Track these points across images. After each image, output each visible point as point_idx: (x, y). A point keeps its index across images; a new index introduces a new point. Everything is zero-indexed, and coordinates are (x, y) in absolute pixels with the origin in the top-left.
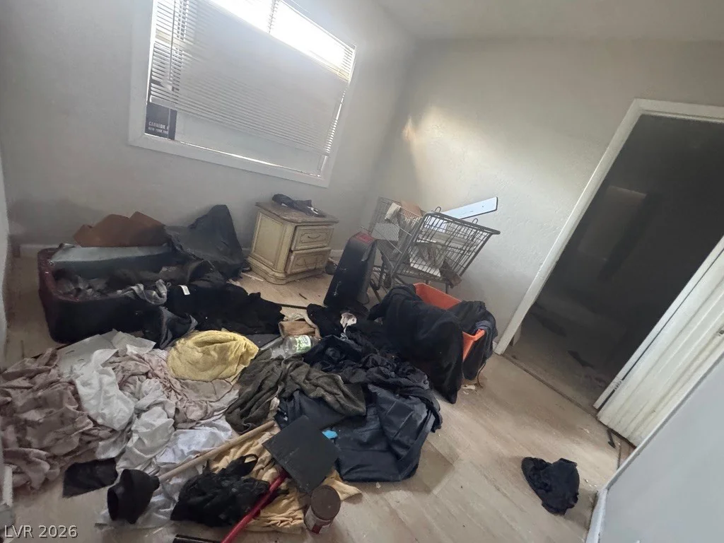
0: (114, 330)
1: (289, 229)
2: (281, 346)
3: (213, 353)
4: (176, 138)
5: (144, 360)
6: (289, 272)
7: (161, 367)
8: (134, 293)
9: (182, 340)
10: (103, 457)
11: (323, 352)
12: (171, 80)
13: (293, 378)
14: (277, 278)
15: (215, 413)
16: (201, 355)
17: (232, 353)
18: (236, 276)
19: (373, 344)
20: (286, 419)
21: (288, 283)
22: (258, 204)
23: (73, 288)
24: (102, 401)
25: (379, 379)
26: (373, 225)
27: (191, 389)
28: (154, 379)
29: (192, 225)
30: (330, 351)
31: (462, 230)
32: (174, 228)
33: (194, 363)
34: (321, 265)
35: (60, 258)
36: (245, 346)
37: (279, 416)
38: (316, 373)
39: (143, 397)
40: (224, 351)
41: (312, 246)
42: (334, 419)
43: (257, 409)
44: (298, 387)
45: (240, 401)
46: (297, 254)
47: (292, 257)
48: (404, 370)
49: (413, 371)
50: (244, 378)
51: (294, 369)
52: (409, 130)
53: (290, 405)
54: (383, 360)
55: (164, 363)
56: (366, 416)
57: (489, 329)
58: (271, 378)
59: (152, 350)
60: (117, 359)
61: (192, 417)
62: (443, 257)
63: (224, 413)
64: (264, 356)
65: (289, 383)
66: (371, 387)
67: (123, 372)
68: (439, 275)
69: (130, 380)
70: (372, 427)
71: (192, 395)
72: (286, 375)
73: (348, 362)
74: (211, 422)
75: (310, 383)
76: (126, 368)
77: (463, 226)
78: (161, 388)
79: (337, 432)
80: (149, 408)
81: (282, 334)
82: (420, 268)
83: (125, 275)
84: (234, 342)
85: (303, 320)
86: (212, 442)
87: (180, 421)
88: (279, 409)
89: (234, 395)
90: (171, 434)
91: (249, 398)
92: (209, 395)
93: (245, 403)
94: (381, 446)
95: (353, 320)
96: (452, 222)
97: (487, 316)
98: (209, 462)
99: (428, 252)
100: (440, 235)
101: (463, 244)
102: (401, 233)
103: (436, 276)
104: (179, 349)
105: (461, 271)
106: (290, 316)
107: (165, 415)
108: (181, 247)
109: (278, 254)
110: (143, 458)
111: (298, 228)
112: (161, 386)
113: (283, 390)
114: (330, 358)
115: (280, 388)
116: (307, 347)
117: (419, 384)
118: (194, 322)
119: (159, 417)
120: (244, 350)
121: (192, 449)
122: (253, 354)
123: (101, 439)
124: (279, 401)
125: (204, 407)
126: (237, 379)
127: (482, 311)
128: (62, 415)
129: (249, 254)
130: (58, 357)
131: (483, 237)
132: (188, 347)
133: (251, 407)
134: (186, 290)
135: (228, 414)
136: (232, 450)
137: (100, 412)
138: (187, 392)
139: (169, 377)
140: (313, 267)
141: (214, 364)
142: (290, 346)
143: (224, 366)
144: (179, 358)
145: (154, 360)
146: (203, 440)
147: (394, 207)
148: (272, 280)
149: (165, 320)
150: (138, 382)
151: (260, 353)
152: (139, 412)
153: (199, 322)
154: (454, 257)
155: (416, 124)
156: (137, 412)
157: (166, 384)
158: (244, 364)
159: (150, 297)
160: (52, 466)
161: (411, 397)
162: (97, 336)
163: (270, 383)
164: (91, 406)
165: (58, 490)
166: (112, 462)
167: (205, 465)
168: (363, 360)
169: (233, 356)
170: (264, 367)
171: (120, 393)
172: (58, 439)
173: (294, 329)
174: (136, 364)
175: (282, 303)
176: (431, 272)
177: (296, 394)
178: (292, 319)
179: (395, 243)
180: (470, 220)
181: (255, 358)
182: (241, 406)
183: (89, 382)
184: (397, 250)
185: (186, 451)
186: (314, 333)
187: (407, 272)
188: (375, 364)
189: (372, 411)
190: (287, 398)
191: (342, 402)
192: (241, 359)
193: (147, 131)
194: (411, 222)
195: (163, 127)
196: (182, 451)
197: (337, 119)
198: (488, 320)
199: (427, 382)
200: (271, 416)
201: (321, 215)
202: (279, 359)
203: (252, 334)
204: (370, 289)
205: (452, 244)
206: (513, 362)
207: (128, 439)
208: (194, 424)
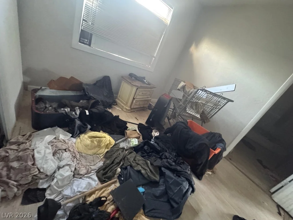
0: (57, 127)
1: (135, 89)
2: (125, 142)
3: (95, 142)
4: (91, 46)
5: (66, 142)
6: (132, 107)
7: (72, 147)
8: (66, 112)
9: (83, 135)
10: (41, 187)
11: (143, 147)
12: (91, 20)
13: (128, 159)
14: (126, 109)
15: (92, 172)
16: (90, 142)
17: (103, 143)
18: (110, 107)
19: (165, 146)
20: (122, 179)
21: (131, 112)
22: (122, 77)
23: (44, 106)
24: (44, 161)
25: (167, 166)
26: (171, 90)
27: (84, 158)
28: (68, 152)
29: (95, 83)
30: (146, 147)
31: (214, 98)
32: (87, 85)
33: (86, 146)
34: (146, 106)
35: (40, 93)
36: (109, 141)
37: (119, 177)
38: (139, 157)
39: (62, 160)
40: (100, 142)
41: (144, 97)
42: (144, 182)
43: (110, 172)
44: (130, 164)
45: (104, 167)
46: (136, 100)
47: (134, 101)
48: (179, 161)
49: (183, 163)
50: (107, 156)
51: (129, 154)
52: (193, 49)
53: (125, 172)
54: (169, 156)
55: (74, 145)
56: (159, 182)
57: (223, 148)
58: (118, 158)
59: (70, 138)
60: (55, 141)
61: (81, 173)
62: (202, 110)
63: (96, 172)
64: (116, 146)
65: (126, 161)
66: (163, 169)
67: (56, 147)
68: (199, 117)
69: (58, 152)
70: (161, 189)
71: (83, 161)
72: (125, 157)
73: (154, 154)
74: (89, 176)
75: (135, 162)
76: (58, 146)
77: (215, 96)
78: (71, 157)
79: (145, 189)
80: (64, 166)
81: (126, 136)
82: (191, 113)
83: (65, 102)
84: (105, 138)
85: (136, 130)
86: (88, 187)
87: (76, 174)
88: (120, 173)
89: (101, 164)
90: (71, 180)
91: (108, 166)
92: (91, 162)
93: (106, 168)
94: (165, 199)
95: (158, 133)
96: (210, 94)
97: (222, 141)
98: (85, 196)
99: (196, 106)
100: (203, 100)
101: (214, 104)
102: (184, 96)
103: (198, 118)
104: (81, 139)
105: (210, 116)
106: (130, 128)
107: (70, 171)
108: (88, 93)
109: (129, 99)
110: (57, 190)
111: (138, 89)
112: (71, 156)
113: (123, 164)
114: (145, 151)
115: (122, 163)
116: (136, 145)
117: (186, 171)
118: (89, 127)
119: (67, 171)
120: (108, 142)
121: (78, 190)
122: (112, 144)
123: (41, 179)
124: (120, 170)
125: (87, 168)
126: (104, 156)
127: (220, 139)
128: (26, 167)
129: (116, 97)
130: (32, 136)
131: (224, 102)
132: (85, 138)
133: (108, 171)
134: (87, 113)
135: (98, 172)
136: (97, 192)
137: (42, 166)
138: (81, 159)
139: (75, 152)
140: (142, 106)
141: (95, 147)
142: (129, 143)
143: (99, 149)
144: (81, 143)
145: (70, 142)
146: (84, 186)
147: (182, 84)
148: (125, 110)
149: (77, 125)
150: (61, 153)
151: (115, 145)
152: (59, 168)
153: (91, 127)
154: (208, 110)
155: (197, 46)
156: (58, 168)
157: (73, 155)
158: (108, 149)
159: (72, 115)
160: (18, 189)
161: (182, 177)
162: (50, 128)
163: (117, 161)
164: (39, 163)
165: (20, 201)
166: (44, 190)
167: (84, 198)
168: (161, 154)
169: (103, 144)
170: (116, 151)
171: (53, 158)
172: (22, 178)
173: (131, 135)
174: (62, 144)
175: (128, 121)
176: (196, 116)
177: (129, 167)
178: (131, 129)
179: (181, 100)
180: (219, 94)
181: (113, 146)
182: (104, 169)
183: (40, 152)
184: (181, 103)
185: (76, 190)
186: (140, 137)
187: (185, 114)
188: (166, 158)
189: (162, 180)
190: (124, 168)
191: (149, 174)
192: (107, 146)
193: (80, 42)
194: (189, 91)
195: (86, 40)
196: (74, 190)
197: (161, 41)
198: (223, 143)
199: (190, 170)
200: (116, 176)
201: (149, 84)
202: (123, 148)
203: (113, 134)
204: (166, 118)
205: (208, 104)
206: (229, 161)
207: (53, 180)
208: (82, 176)
